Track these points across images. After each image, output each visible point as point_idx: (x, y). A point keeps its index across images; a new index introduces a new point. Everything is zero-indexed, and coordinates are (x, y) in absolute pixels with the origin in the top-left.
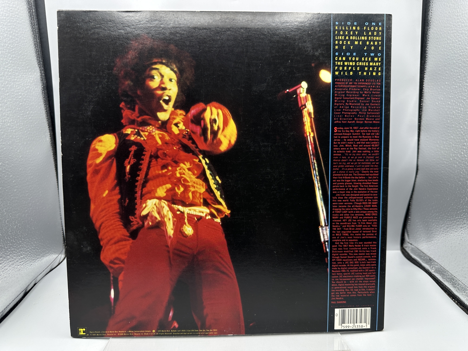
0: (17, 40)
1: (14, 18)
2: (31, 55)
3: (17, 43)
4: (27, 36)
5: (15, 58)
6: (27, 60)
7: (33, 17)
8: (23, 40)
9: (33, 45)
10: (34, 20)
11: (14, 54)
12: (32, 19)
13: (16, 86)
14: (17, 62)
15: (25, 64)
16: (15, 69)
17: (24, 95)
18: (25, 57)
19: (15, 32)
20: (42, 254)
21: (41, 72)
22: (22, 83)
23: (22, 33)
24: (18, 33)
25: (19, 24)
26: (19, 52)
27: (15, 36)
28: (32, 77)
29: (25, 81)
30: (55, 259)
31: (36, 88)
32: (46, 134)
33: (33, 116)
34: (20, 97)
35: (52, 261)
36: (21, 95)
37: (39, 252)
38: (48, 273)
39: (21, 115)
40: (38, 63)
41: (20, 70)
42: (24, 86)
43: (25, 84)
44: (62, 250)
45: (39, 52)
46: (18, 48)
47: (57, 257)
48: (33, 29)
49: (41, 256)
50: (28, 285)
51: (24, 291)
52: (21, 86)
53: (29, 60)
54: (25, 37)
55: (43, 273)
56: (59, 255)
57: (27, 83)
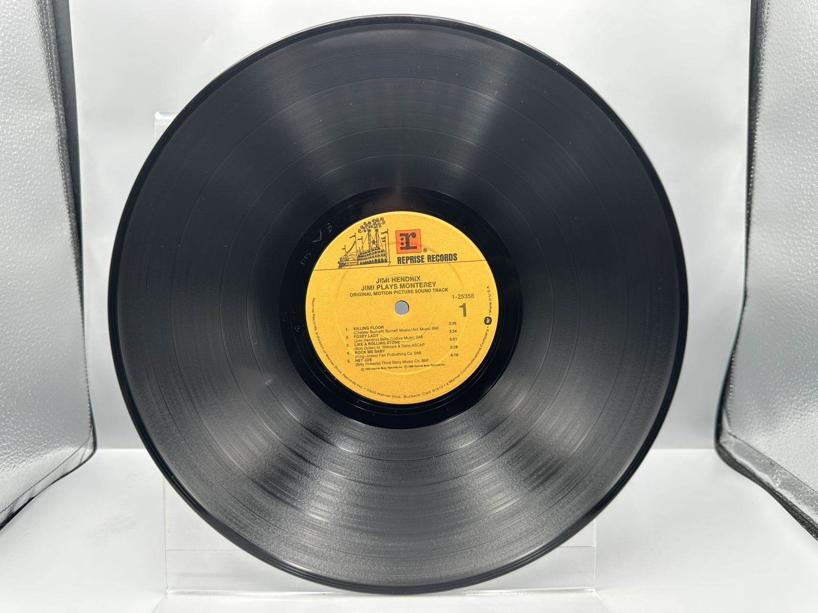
0: (13, 50)
1: (8, 9)
2: (39, 80)
3: (13, 56)
4: (33, 46)
5: (8, 81)
6: (31, 87)
7: (47, 14)
8: (25, 50)
9: (43, 62)
10: (47, 19)
11: (6, 74)
12: (43, 17)
13: (7, 132)
14: (11, 90)
15: (27, 95)
16: (7, 101)
17: (22, 149)
18: (28, 83)
19: (10, 35)
20: (46, 443)
21: (58, 112)
22: (19, 128)
23: (23, 39)
24: (15, 38)
25: (17, 21)
26: (16, 71)
27: (9, 42)
28: (39, 119)
29: (26, 124)
30: (73, 455)
31: (45, 139)
32: (64, 223)
33: (38, 189)
34: (15, 153)
35: (66, 458)
36: (16, 149)
37: (41, 438)
38: (58, 480)
39: (15, 186)
40: (52, 95)
41: (18, 105)
42: (23, 134)
43: (25, 129)
44: (88, 440)
45: (56, 77)
46: (14, 64)
47: (76, 451)
48: (45, 35)
49: (44, 447)
50: (15, 499)
51: (7, 510)
52: (18, 132)
53: (34, 88)
54: (29, 47)
55: (46, 479)
56: (80, 448)
57: (28, 128)
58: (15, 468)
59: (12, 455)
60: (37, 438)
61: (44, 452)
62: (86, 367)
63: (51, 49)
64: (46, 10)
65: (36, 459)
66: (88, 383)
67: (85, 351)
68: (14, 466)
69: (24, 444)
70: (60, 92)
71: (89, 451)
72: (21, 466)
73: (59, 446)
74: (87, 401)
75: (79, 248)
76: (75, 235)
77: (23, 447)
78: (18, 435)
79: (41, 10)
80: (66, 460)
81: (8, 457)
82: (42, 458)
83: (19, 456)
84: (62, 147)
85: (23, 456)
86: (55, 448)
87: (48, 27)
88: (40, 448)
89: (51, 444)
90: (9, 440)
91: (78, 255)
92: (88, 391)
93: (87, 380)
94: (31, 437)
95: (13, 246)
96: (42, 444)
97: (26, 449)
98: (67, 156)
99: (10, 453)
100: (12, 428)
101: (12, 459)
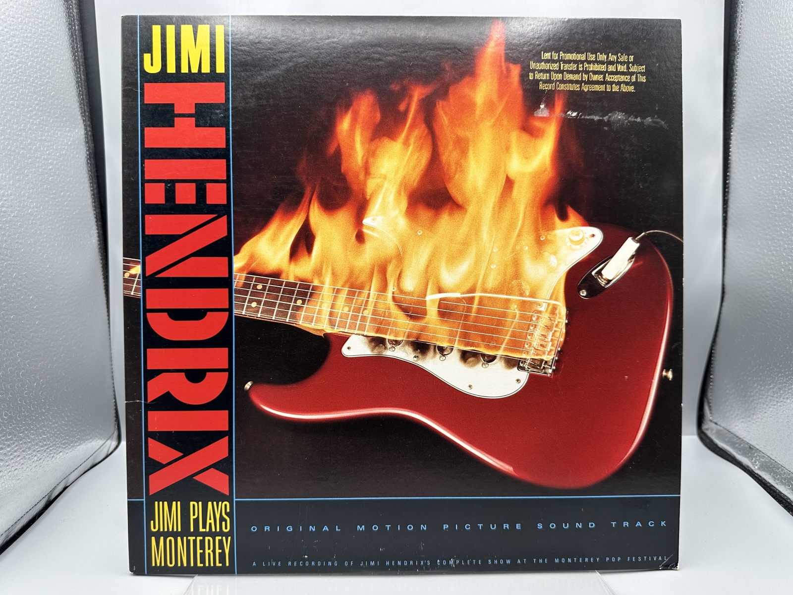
0: (48, 74)
1: (44, 36)
2: (71, 100)
3: (48, 78)
4: (65, 68)
5: (44, 101)
6: (64, 107)
7: (76, 39)
8: (59, 73)
9: (74, 83)
10: (77, 43)
11: (43, 95)
12: (74, 42)
13: (44, 149)
14: (47, 109)
15: (60, 114)
16: (43, 120)
17: (56, 164)
18: (61, 103)
19: (46, 60)
20: (79, 435)
21: (86, 128)
22: (53, 145)
23: (57, 63)
24: (50, 62)
25: (52, 46)
26: (51, 92)
27: (45, 66)
28: (70, 136)
29: (60, 141)
30: (101, 447)
31: (76, 154)
32: (92, 231)
33: (70, 201)
34: (51, 167)
35: (95, 450)
36: (51, 164)
37: (75, 431)
38: (88, 470)
39: (50, 198)
40: (81, 113)
41: (52, 123)
42: (57, 150)
43: (59, 146)
44: (114, 433)
45: (84, 96)
46: (49, 86)
47: (104, 443)
48: (75, 58)
49: (77, 439)
50: (53, 487)
51: (47, 497)
52: (53, 148)
53: (66, 107)
54: (62, 70)
55: (79, 469)
56: (107, 440)
57: (62, 144)
58: (53, 459)
59: (51, 447)
60: (72, 431)
61: (78, 444)
62: (112, 365)
63: (80, 71)
64: (75, 35)
65: (71, 450)
66: (113, 380)
67: (111, 350)
68: (53, 457)
69: (61, 436)
70: (88, 110)
71: (114, 443)
72: (58, 457)
73: (90, 439)
74: (113, 397)
75: (105, 254)
76: (101, 242)
77: (60, 439)
78: (56, 427)
79: (72, 36)
80: (96, 452)
81: (48, 449)
82: (76, 449)
83: (57, 447)
84: (90, 161)
85: (60, 447)
86: (87, 440)
87: (77, 51)
88: (74, 440)
89: (83, 436)
90: (48, 432)
91: (104, 261)
92: (114, 387)
93: (113, 376)
94: (66, 430)
95: (50, 253)
96: (75, 437)
97: (63, 441)
98: (95, 169)
99: (49, 444)
100: (51, 421)
101: (51, 450)
